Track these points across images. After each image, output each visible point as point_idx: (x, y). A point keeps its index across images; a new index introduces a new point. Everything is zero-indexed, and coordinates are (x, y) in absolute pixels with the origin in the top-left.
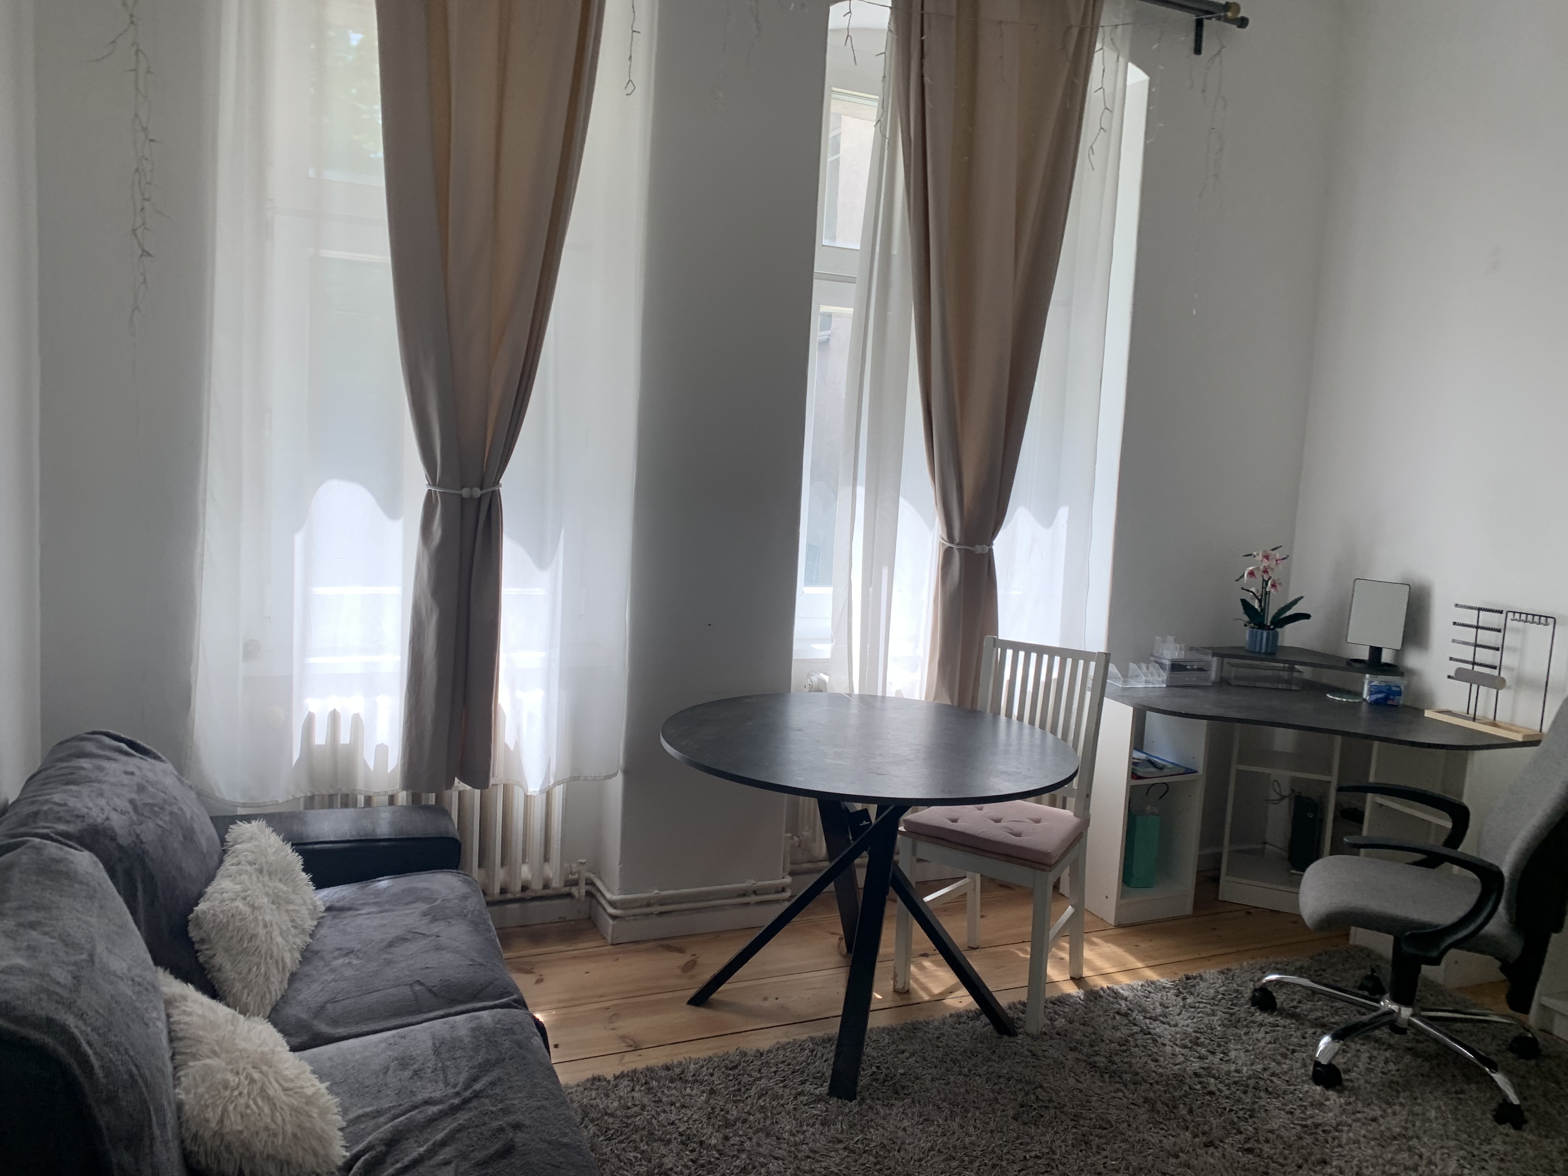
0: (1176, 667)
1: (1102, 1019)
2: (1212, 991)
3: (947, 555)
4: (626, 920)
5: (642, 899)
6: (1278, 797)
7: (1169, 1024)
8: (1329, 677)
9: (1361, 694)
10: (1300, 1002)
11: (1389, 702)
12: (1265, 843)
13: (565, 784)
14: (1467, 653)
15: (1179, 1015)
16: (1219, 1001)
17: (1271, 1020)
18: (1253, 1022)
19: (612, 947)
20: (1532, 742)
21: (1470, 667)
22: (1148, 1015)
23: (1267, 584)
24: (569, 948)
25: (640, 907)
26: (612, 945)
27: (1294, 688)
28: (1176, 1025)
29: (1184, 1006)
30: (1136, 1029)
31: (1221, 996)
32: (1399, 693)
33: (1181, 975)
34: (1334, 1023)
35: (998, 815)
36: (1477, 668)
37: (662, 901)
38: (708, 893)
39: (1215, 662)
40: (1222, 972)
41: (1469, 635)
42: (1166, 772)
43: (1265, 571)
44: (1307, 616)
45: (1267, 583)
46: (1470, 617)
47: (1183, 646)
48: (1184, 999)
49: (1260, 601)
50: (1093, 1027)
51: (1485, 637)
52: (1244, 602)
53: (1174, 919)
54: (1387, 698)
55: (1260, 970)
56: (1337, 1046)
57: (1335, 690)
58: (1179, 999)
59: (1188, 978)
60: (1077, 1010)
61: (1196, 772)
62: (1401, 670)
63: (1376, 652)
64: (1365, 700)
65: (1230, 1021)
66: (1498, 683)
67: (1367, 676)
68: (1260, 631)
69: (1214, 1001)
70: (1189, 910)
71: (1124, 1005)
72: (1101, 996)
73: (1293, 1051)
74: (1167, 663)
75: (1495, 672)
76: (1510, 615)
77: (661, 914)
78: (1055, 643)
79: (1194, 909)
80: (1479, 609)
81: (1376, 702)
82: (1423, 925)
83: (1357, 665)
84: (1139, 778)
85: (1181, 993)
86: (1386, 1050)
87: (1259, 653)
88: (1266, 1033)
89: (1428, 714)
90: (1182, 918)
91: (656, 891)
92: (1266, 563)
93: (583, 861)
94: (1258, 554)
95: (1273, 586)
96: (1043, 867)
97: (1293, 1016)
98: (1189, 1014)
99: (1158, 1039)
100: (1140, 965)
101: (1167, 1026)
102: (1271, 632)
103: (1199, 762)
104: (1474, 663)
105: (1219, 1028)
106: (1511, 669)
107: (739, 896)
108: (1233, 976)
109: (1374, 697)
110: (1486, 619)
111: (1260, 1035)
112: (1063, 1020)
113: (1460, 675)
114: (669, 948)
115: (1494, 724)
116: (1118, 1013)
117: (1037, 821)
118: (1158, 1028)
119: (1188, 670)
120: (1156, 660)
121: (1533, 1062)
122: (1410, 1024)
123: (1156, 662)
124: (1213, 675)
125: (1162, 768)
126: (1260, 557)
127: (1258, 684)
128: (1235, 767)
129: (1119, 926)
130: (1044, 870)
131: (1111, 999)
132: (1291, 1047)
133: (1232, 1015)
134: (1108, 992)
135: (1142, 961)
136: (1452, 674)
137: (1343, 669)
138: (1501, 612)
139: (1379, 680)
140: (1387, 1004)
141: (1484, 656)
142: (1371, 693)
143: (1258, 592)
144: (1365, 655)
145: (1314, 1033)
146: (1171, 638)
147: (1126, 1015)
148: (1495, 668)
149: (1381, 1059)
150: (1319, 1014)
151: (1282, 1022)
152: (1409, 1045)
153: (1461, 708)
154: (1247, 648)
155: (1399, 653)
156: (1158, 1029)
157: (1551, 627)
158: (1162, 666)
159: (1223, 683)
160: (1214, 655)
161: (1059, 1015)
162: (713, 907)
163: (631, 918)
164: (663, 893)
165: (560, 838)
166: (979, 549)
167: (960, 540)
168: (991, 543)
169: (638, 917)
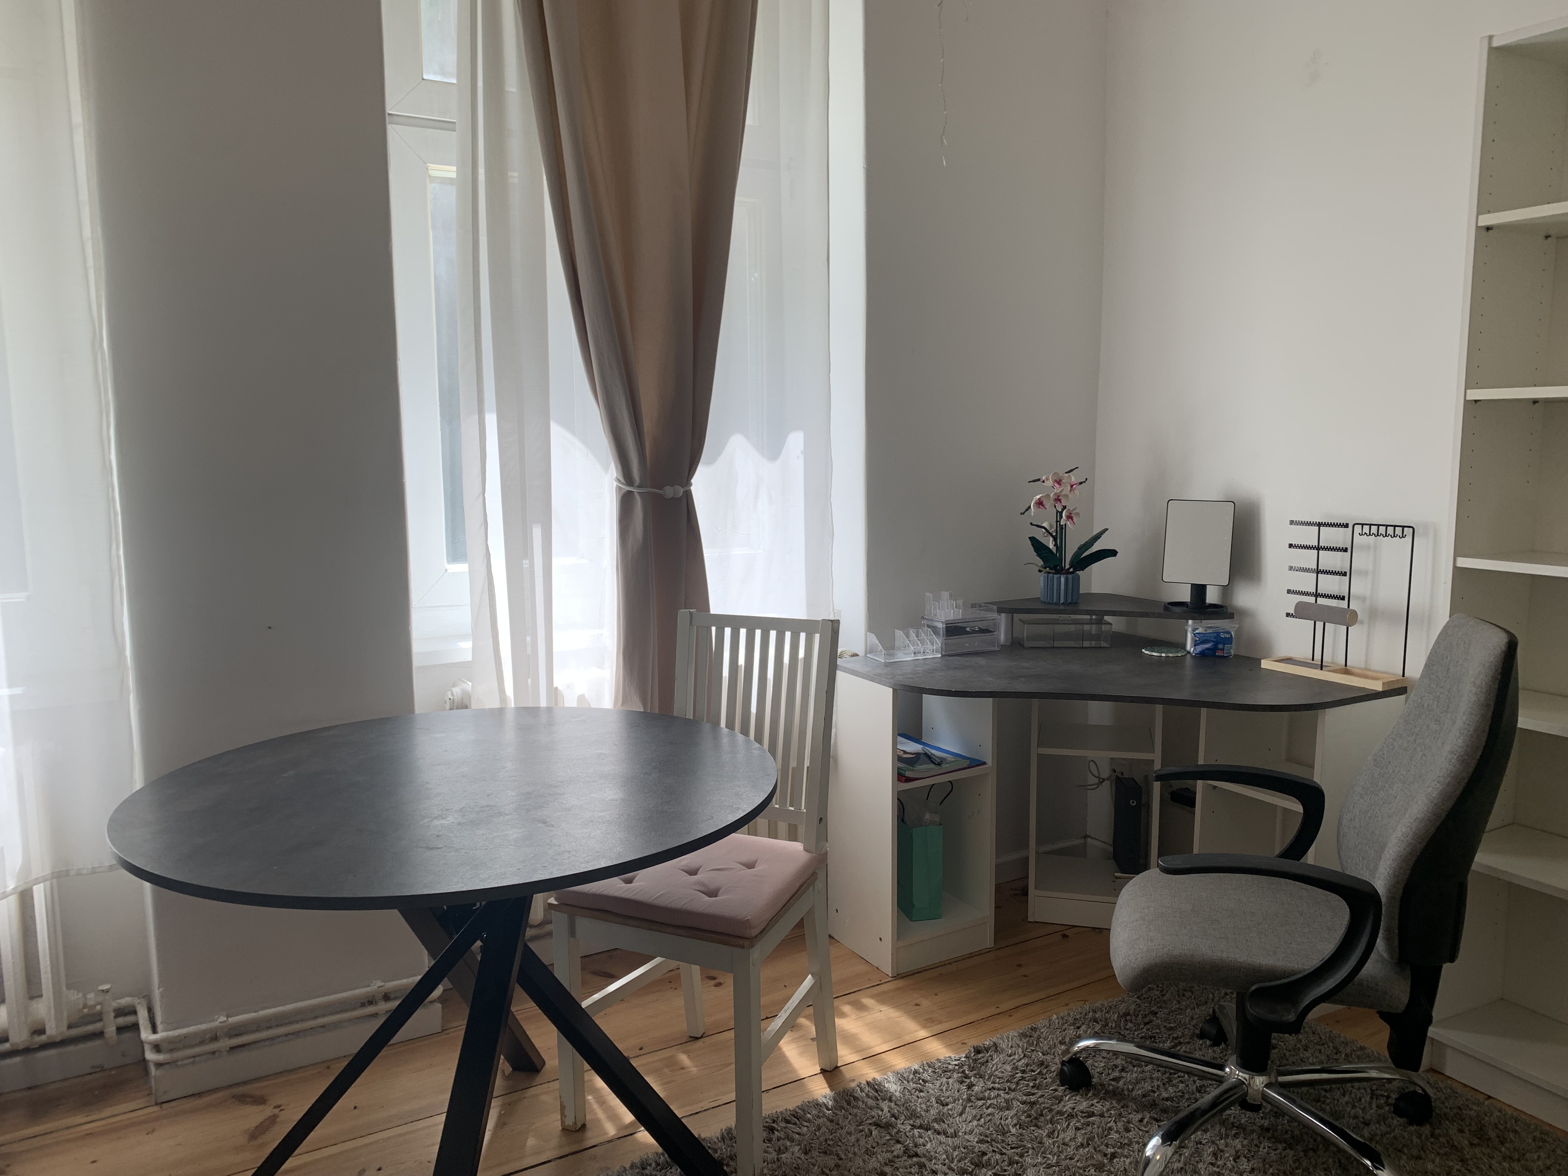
0: (953, 630)
1: (853, 1139)
2: (1008, 1068)
3: (626, 503)
4: (179, 1067)
5: (204, 1032)
6: (1096, 781)
7: (945, 1133)
8: (1145, 627)
9: (1184, 647)
10: (1123, 1070)
11: (1219, 653)
12: (1086, 837)
13: (48, 883)
14: (1307, 582)
15: (961, 1115)
16: (1017, 1083)
17: (1084, 1105)
18: (1060, 1113)
19: (157, 1108)
20: (1394, 691)
21: (1311, 600)
22: (918, 1122)
23: (1061, 517)
24: (89, 1119)
25: (202, 1043)
26: (157, 1104)
27: (1103, 644)
28: (955, 1135)
29: (969, 1100)
30: (898, 1149)
31: (1020, 1075)
32: (1229, 640)
33: (968, 1049)
34: (1167, 1099)
35: (694, 866)
36: (1321, 601)
38: (313, 1009)
39: (1003, 620)
40: (1023, 1035)
41: (1308, 559)
42: (945, 767)
43: (1058, 500)
44: (1113, 553)
45: (1061, 513)
46: (1309, 536)
47: (960, 602)
48: (970, 1086)
49: (1055, 539)
50: (838, 1155)
51: (1330, 560)
52: (1034, 541)
53: (971, 956)
54: (1214, 649)
55: (1074, 1024)
56: (1170, 1150)
57: (1153, 644)
58: (963, 1088)
59: (978, 1051)
60: (819, 1128)
61: (984, 763)
62: (1229, 611)
63: (1199, 590)
64: (1189, 652)
65: (1029, 1116)
66: (1348, 618)
67: (1190, 622)
68: (1056, 576)
69: (1011, 1083)
70: (989, 942)
71: (886, 1109)
72: (856, 1099)
73: (1114, 1156)
74: (940, 625)
75: (1343, 604)
76: (1358, 529)
77: (233, 1049)
78: (799, 613)
79: (996, 940)
80: (1319, 525)
81: (1202, 654)
83: (1177, 609)
84: (909, 780)
85: (967, 1077)
86: (1236, 1136)
87: (1058, 604)
88: (1077, 1129)
89: (1265, 664)
90: (979, 954)
91: (223, 1019)
92: (1058, 489)
93: (105, 987)
94: (1047, 479)
95: (1070, 517)
96: (741, 942)
97: (1116, 1095)
98: (974, 1112)
99: (927, 1164)
100: (923, 1033)
101: (942, 1138)
102: (1070, 576)
103: (987, 753)
104: (1317, 595)
105: (1013, 1131)
106: (1363, 599)
107: (363, 1005)
108: (1039, 1038)
109: (1200, 648)
110: (1330, 536)
111: (1070, 1133)
112: (797, 1148)
113: (1300, 612)
114: (245, 1099)
115: (1346, 670)
116: (877, 1125)
117: (750, 865)
118: (931, 1144)
119: (968, 633)
120: (929, 623)
121: (1426, 1130)
122: (1265, 1097)
123: (928, 626)
124: (1002, 636)
125: (939, 763)
126: (1049, 483)
127: (1057, 644)
128: (1035, 751)
129: (897, 977)
131: (871, 1102)
132: (1110, 1150)
133: (1033, 1104)
134: (867, 1089)
135: (924, 1027)
136: (1292, 611)
137: (1160, 616)
138: (1347, 526)
139: (1204, 626)
140: (1233, 1072)
141: (1329, 584)
142: (1196, 644)
143: (1051, 527)
144: (1185, 596)
145: (1141, 1121)
146: (945, 595)
147: (888, 1126)
148: (1343, 598)
149: (1229, 1153)
150: (1147, 1086)
151: (1098, 1107)
152: (1266, 1123)
153: (1305, 653)
154: (1042, 599)
155: (1226, 590)
156: (928, 1146)
157: (1409, 539)
158: (935, 630)
159: (1016, 645)
160: (1000, 611)
161: (792, 1140)
162: (323, 1026)
163: (186, 1061)
164: (232, 1020)
165: (48, 963)
166: (669, 492)
167: (641, 479)
168: (688, 483)
169: (197, 1059)
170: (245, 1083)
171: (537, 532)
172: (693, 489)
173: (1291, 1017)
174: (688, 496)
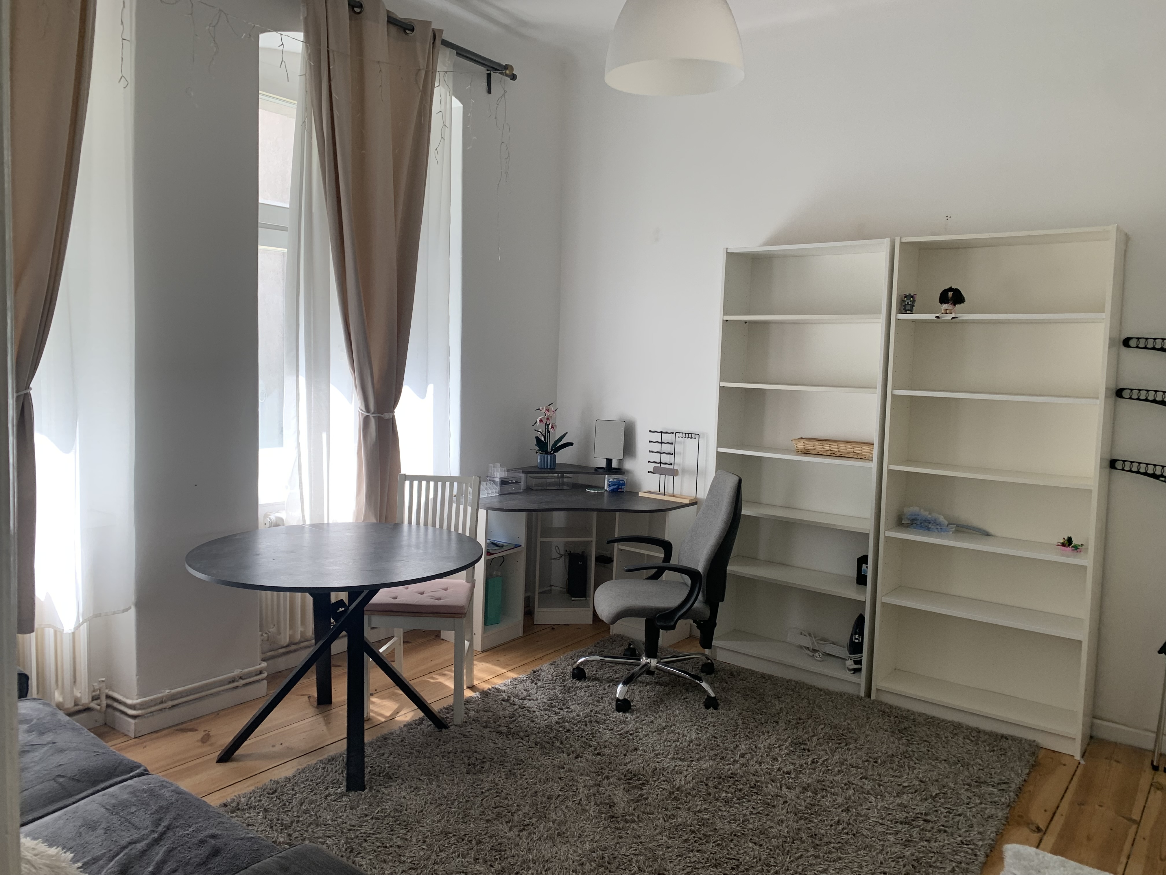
0: (504, 482)
1: (495, 706)
2: (550, 676)
3: (366, 421)
4: (145, 717)
5: (156, 699)
6: (559, 555)
7: (533, 700)
8: (582, 479)
9: (604, 488)
10: (596, 671)
11: (619, 490)
12: (551, 586)
13: (88, 622)
14: (656, 457)
15: (536, 693)
16: (555, 681)
17: (585, 684)
18: (577, 687)
19: (136, 739)
20: (694, 503)
21: (659, 465)
22: (520, 697)
23: (548, 427)
25: (155, 705)
26: (135, 738)
27: (565, 487)
28: (537, 699)
29: (537, 688)
30: (516, 707)
31: (555, 678)
32: (624, 484)
33: (530, 671)
34: (617, 678)
35: (421, 590)
36: (662, 465)
37: (173, 697)
38: (206, 685)
39: (523, 476)
40: (551, 664)
41: (657, 447)
42: (504, 548)
43: (548, 419)
44: (572, 444)
45: (548, 425)
46: (657, 437)
47: (506, 469)
48: (536, 684)
49: (545, 437)
50: (492, 712)
51: (666, 448)
52: (538, 439)
53: (514, 640)
54: (618, 488)
55: (571, 658)
56: (626, 688)
57: (590, 487)
58: (533, 685)
59: (534, 672)
60: (479, 705)
61: (520, 546)
62: (623, 471)
63: (609, 461)
64: (606, 490)
65: (565, 690)
66: (674, 473)
67: (606, 476)
68: (546, 455)
69: (553, 681)
70: (521, 634)
71: (504, 696)
72: (490, 694)
73: (602, 698)
74: (498, 480)
75: (672, 467)
76: (677, 434)
77: (173, 706)
79: (524, 633)
80: (662, 433)
81: (613, 491)
82: (664, 609)
83: (600, 470)
84: (491, 554)
85: (533, 681)
86: (646, 686)
87: (547, 469)
88: (585, 692)
89: (640, 494)
90: (517, 639)
91: (168, 691)
92: (548, 414)
93: (103, 679)
94: (543, 409)
95: (552, 427)
96: (460, 616)
97: (596, 679)
98: (542, 692)
99: (531, 710)
100: (504, 671)
101: (532, 701)
102: (552, 455)
103: (522, 541)
104: (661, 463)
105: (560, 695)
106: (679, 465)
107: (230, 683)
108: (558, 665)
109: (611, 488)
110: (666, 438)
111: (583, 694)
112: (473, 712)
113: (656, 471)
114: (183, 730)
115: (673, 496)
116: (503, 700)
117: (446, 589)
118: (527, 703)
119: (510, 483)
120: (491, 479)
121: (714, 675)
122: (657, 668)
123: (490, 480)
124: (523, 485)
125: (502, 546)
126: (544, 411)
127: (548, 488)
128: (539, 540)
129: (483, 651)
130: (461, 617)
131: (496, 694)
132: (600, 696)
133: (564, 686)
134: (493, 690)
135: (504, 668)
136: (652, 471)
137: (593, 473)
138: (673, 433)
139: (613, 478)
140: (644, 660)
141: (666, 458)
142: (609, 486)
143: (543, 431)
144: (603, 464)
145: (609, 686)
146: (498, 465)
147: (508, 701)
148: (672, 464)
149: (645, 691)
150: (608, 675)
151: (591, 684)
152: (656, 681)
153: (655, 489)
154: (539, 466)
155: (620, 461)
156: (528, 704)
157: (697, 439)
158: (494, 482)
159: (529, 489)
160: (523, 472)
161: (470, 710)
162: (211, 694)
163: (149, 715)
164: (173, 691)
165: (86, 664)
166: (387, 416)
167: (374, 410)
168: (393, 412)
169: (154, 713)
170: (182, 723)
171: (324, 435)
172: (395, 414)
173: (672, 624)
174: (394, 417)
